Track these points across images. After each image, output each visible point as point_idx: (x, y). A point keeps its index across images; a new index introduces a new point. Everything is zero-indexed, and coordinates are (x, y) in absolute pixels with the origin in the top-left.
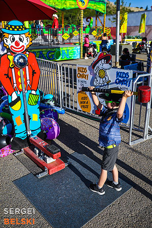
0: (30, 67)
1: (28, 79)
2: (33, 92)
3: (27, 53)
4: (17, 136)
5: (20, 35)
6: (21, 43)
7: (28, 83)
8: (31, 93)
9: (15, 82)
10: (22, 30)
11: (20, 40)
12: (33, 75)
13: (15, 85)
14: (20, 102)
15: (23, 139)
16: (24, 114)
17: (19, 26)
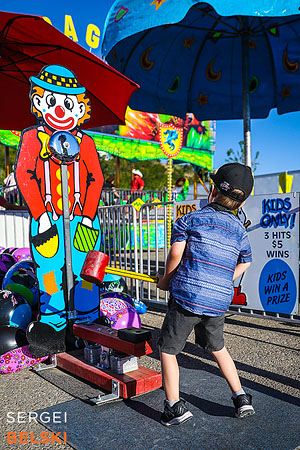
0: (83, 165)
1: (77, 190)
2: (87, 222)
3: (79, 134)
4: (44, 320)
5: (66, 95)
6: (67, 111)
7: (77, 200)
8: (81, 224)
9: (48, 191)
10: (72, 86)
11: (67, 105)
12: (88, 184)
13: (49, 198)
14: (56, 238)
15: (58, 330)
16: (64, 270)
17: (67, 79)
